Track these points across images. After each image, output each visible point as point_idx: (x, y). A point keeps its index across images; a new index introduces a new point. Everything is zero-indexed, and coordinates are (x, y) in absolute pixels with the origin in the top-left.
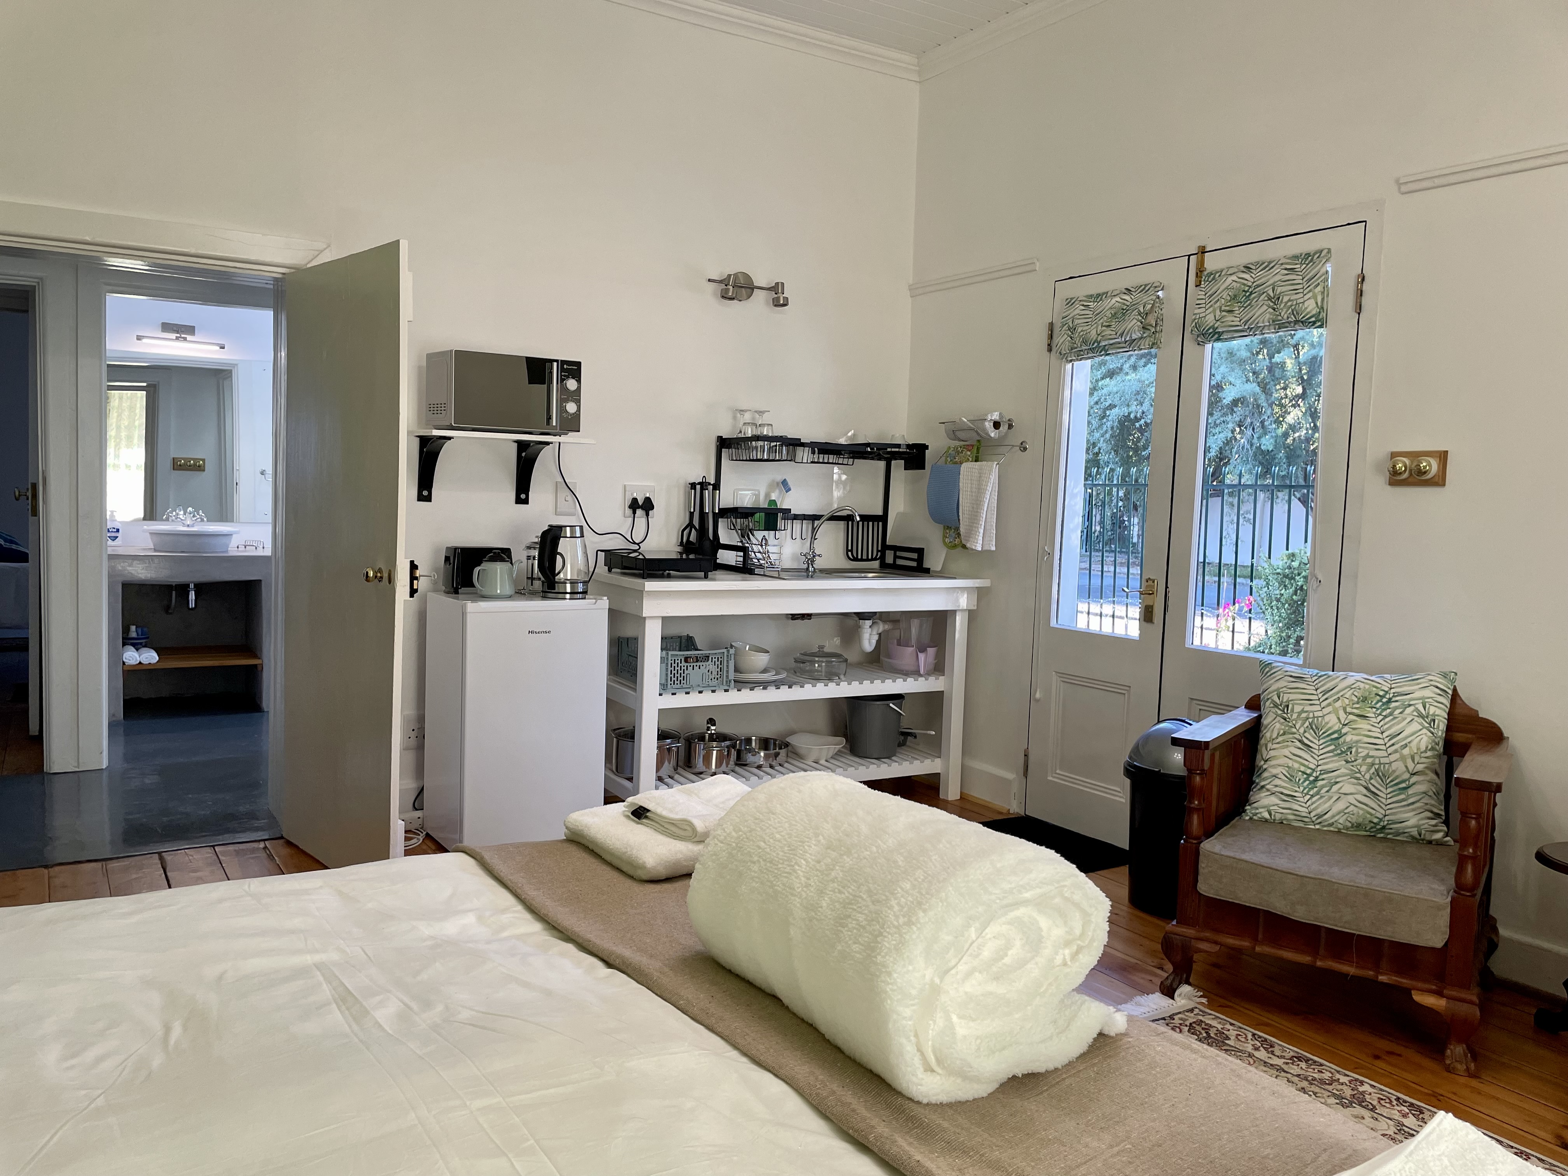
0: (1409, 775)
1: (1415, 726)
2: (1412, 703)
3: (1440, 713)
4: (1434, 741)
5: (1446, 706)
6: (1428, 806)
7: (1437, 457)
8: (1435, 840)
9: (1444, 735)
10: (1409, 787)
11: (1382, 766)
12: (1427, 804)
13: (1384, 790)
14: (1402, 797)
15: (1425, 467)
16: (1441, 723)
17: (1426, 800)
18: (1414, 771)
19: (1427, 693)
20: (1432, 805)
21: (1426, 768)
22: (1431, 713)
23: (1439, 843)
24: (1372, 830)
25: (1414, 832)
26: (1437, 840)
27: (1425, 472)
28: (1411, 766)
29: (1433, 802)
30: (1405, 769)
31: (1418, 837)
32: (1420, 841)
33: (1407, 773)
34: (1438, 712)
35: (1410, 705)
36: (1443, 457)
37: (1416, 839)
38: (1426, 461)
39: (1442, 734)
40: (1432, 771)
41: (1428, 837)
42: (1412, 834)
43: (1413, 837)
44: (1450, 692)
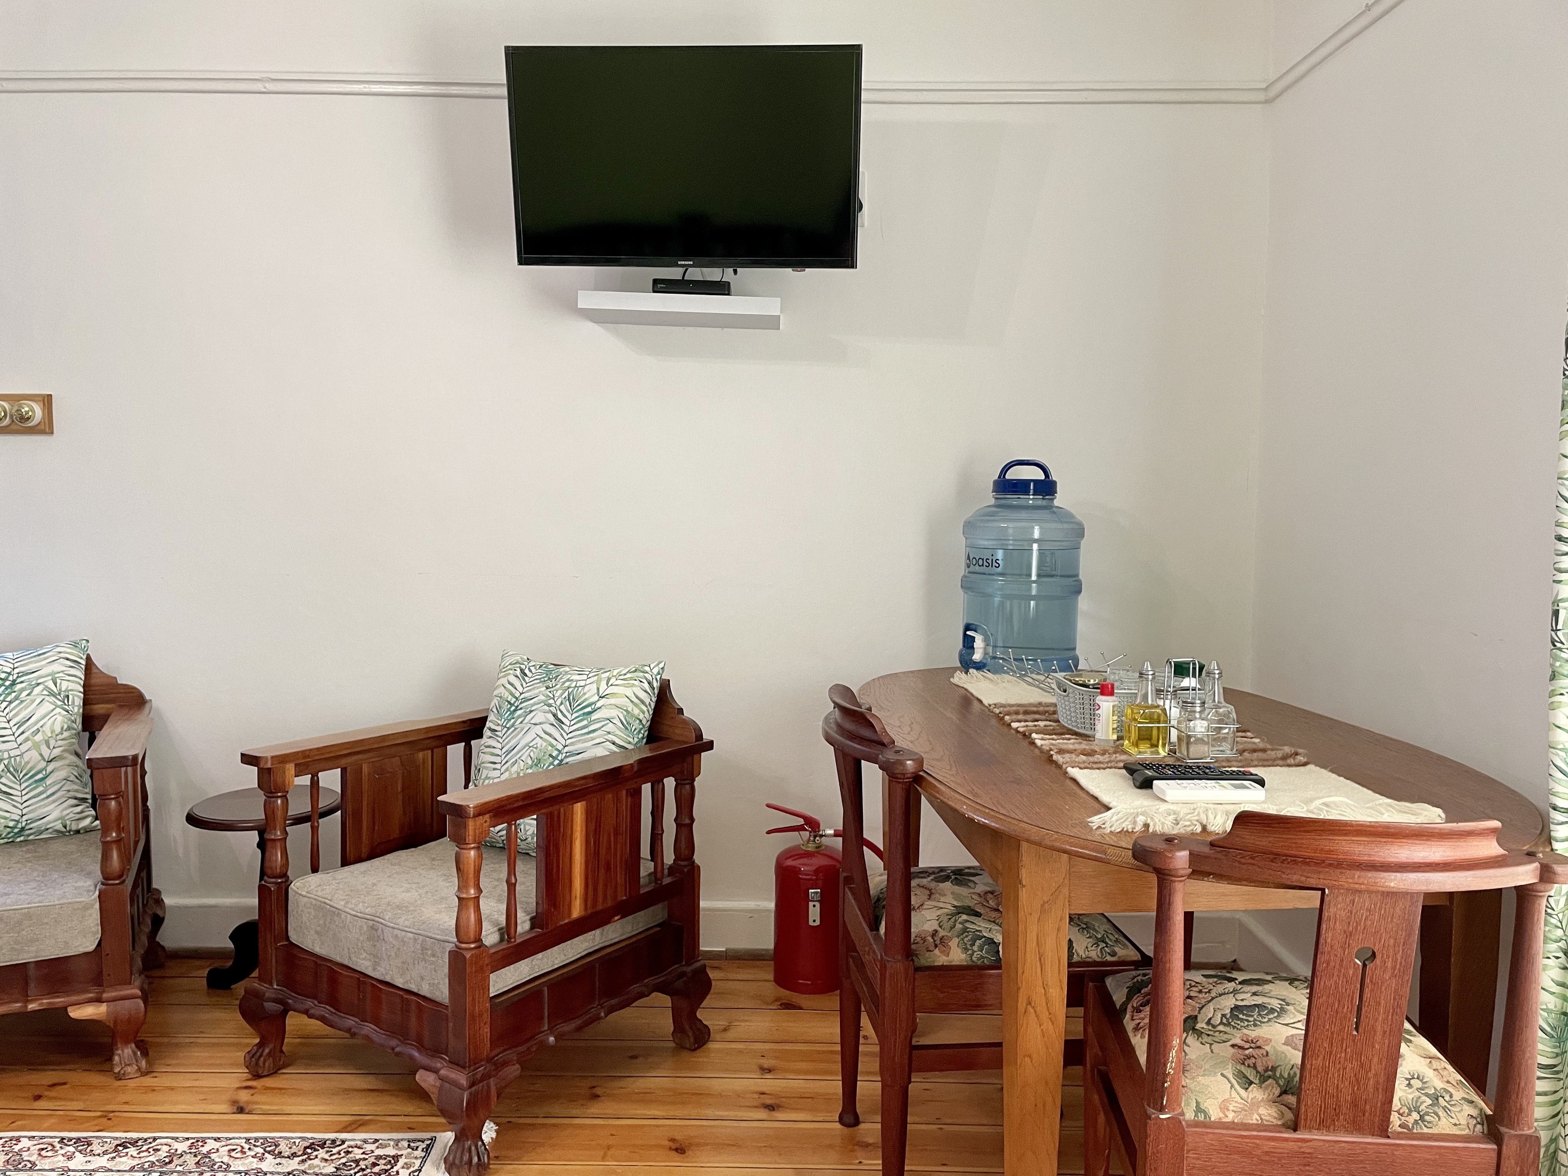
0: (45, 764)
1: (47, 707)
2: (39, 681)
3: (75, 688)
4: (70, 719)
5: (81, 679)
6: (71, 793)
7: (40, 401)
8: (82, 828)
9: (81, 710)
10: (46, 777)
11: (13, 759)
12: (69, 791)
13: (18, 787)
14: (41, 789)
15: (27, 413)
16: (76, 698)
17: (69, 786)
18: (51, 757)
19: (56, 667)
20: (76, 791)
21: (63, 751)
22: (63, 690)
23: (88, 830)
24: (9, 836)
25: (59, 826)
26: (84, 828)
27: (28, 418)
28: (46, 752)
29: (76, 787)
30: (40, 758)
31: (64, 830)
32: (67, 834)
33: (42, 762)
34: (72, 686)
35: (38, 684)
36: (47, 401)
37: (62, 832)
38: (28, 406)
39: (79, 710)
40: (71, 754)
41: (74, 828)
42: (55, 828)
43: (58, 831)
44: (83, 662)
